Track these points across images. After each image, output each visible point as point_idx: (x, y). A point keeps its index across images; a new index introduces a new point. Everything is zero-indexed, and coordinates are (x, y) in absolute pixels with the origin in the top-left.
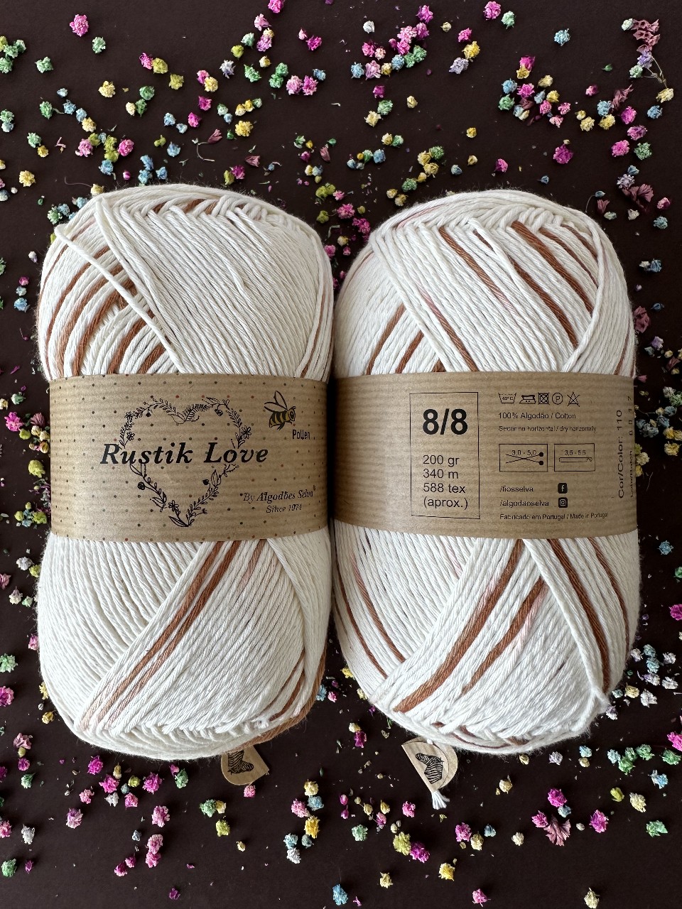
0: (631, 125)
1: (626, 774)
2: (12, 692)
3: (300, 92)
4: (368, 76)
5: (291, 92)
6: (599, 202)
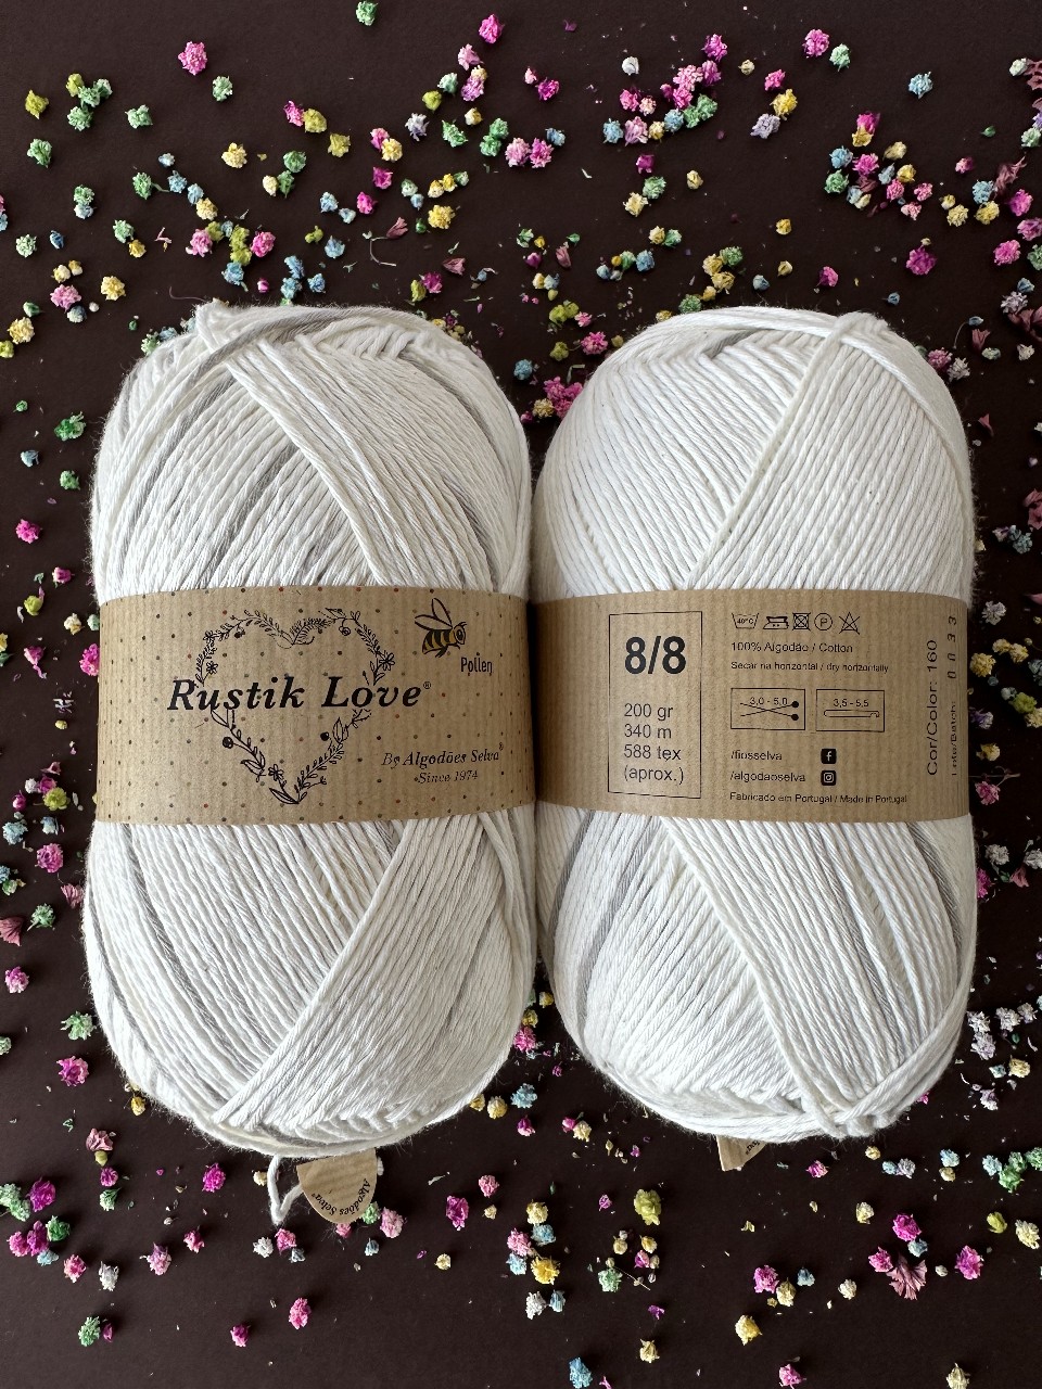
0: (1024, 216)
1: (1010, 1192)
2: (86, 1065)
3: (526, 164)
4: (629, 140)
5: (513, 162)
6: (975, 333)
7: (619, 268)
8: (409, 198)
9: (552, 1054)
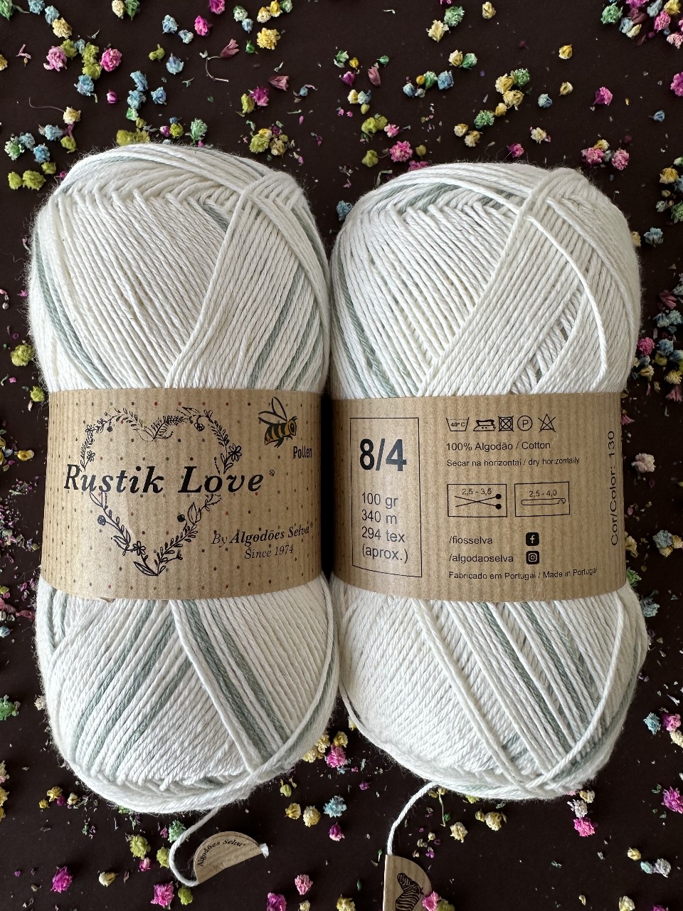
7: (423, 86)
8: (240, 22)
9: (359, 769)
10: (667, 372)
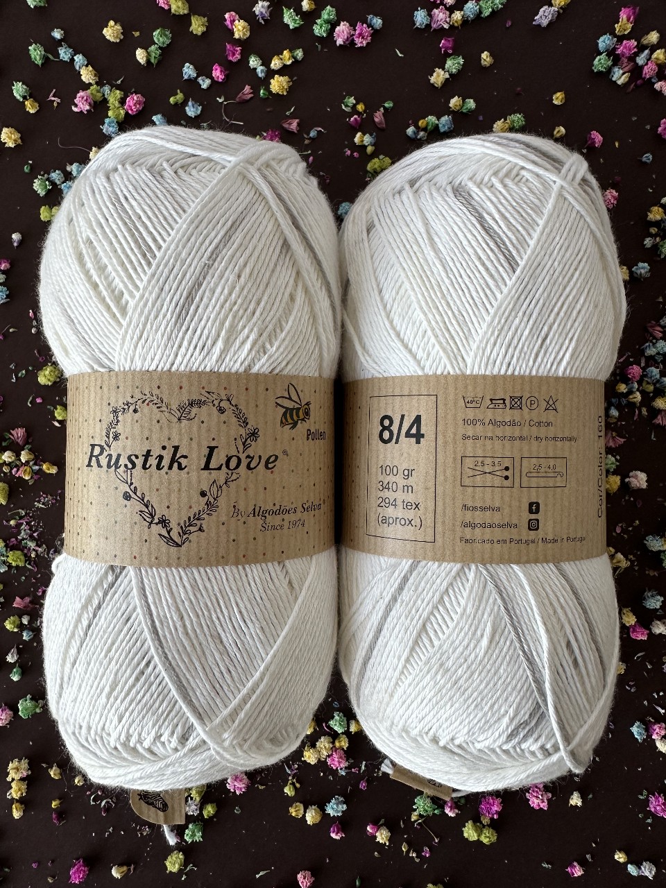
3: (350, 42)
4: (434, 26)
5: (340, 42)
7: (425, 129)
8: (255, 69)
9: (359, 771)
10: (653, 399)
